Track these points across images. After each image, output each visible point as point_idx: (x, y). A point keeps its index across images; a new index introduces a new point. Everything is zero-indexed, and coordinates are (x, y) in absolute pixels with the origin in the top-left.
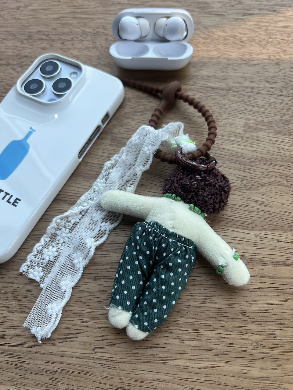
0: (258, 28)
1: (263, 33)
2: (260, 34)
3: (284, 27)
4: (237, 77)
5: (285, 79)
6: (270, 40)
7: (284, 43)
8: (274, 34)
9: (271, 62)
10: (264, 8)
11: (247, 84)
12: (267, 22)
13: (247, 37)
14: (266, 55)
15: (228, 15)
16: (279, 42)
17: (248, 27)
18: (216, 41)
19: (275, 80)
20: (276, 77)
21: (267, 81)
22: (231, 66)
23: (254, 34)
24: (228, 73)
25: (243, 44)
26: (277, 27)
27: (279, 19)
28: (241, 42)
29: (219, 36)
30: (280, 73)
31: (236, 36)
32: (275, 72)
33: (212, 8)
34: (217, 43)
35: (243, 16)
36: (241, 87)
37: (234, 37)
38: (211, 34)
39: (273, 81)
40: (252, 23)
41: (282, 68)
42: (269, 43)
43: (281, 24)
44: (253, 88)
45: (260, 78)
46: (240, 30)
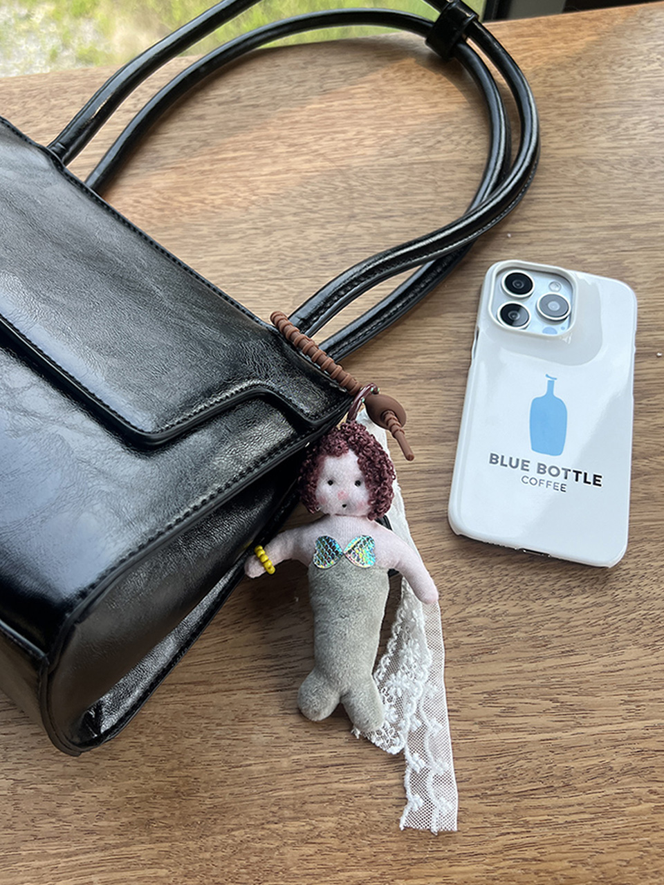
0: (235, 181)
1: (243, 189)
2: (238, 191)
3: (272, 174)
4: (214, 262)
5: (279, 255)
6: (254, 198)
7: (273, 199)
8: (258, 189)
9: (258, 231)
10: (242, 146)
11: (228, 271)
12: (248, 170)
13: (221, 198)
14: (251, 222)
15: (189, 166)
16: (267, 199)
17: (221, 181)
18: (177, 211)
19: (266, 259)
20: (266, 253)
21: (256, 262)
22: (204, 247)
23: (230, 193)
24: (201, 258)
25: (216, 210)
26: (262, 175)
27: (264, 161)
28: (214, 207)
29: (180, 202)
30: (272, 246)
31: (205, 199)
32: (266, 246)
33: (165, 158)
34: (180, 214)
35: (212, 165)
36: (221, 276)
37: (202, 201)
38: (169, 202)
39: (263, 260)
40: (226, 175)
41: (273, 239)
42: (253, 203)
43: (266, 170)
44: (237, 275)
45: (246, 259)
46: (211, 189)
